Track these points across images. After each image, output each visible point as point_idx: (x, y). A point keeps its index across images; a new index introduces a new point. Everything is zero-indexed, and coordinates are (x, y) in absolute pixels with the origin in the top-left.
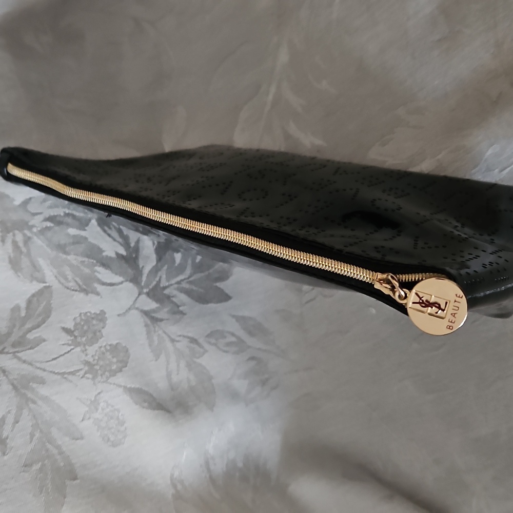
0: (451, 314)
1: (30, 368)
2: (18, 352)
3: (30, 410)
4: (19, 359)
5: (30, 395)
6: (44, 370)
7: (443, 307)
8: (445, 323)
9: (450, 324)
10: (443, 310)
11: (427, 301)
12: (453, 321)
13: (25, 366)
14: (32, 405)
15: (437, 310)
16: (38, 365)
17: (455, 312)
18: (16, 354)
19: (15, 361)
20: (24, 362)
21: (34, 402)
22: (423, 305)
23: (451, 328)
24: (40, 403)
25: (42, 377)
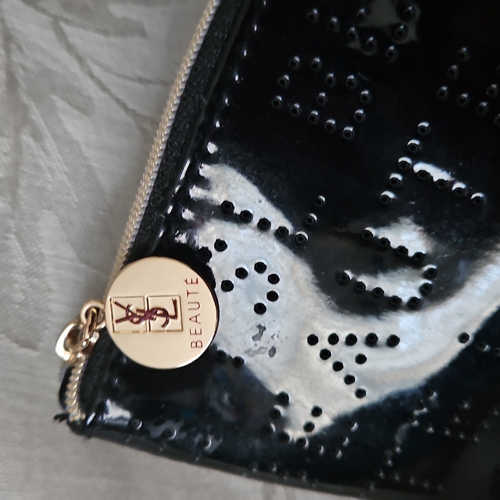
0: (190, 319)
1: (74, 67)
2: (67, 22)
3: (18, 146)
4: (61, 35)
5: (36, 115)
6: (104, 88)
7: (171, 312)
8: (186, 338)
9: (196, 338)
10: (175, 317)
11: (138, 310)
12: (198, 332)
13: (65, 56)
14: (26, 138)
15: (164, 319)
16: (97, 71)
17: (195, 313)
18: (62, 24)
19: (50, 34)
20: (70, 48)
21: (37, 136)
22: (135, 320)
23: (199, 344)
24: (50, 143)
25: (89, 98)
